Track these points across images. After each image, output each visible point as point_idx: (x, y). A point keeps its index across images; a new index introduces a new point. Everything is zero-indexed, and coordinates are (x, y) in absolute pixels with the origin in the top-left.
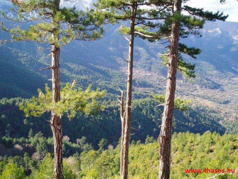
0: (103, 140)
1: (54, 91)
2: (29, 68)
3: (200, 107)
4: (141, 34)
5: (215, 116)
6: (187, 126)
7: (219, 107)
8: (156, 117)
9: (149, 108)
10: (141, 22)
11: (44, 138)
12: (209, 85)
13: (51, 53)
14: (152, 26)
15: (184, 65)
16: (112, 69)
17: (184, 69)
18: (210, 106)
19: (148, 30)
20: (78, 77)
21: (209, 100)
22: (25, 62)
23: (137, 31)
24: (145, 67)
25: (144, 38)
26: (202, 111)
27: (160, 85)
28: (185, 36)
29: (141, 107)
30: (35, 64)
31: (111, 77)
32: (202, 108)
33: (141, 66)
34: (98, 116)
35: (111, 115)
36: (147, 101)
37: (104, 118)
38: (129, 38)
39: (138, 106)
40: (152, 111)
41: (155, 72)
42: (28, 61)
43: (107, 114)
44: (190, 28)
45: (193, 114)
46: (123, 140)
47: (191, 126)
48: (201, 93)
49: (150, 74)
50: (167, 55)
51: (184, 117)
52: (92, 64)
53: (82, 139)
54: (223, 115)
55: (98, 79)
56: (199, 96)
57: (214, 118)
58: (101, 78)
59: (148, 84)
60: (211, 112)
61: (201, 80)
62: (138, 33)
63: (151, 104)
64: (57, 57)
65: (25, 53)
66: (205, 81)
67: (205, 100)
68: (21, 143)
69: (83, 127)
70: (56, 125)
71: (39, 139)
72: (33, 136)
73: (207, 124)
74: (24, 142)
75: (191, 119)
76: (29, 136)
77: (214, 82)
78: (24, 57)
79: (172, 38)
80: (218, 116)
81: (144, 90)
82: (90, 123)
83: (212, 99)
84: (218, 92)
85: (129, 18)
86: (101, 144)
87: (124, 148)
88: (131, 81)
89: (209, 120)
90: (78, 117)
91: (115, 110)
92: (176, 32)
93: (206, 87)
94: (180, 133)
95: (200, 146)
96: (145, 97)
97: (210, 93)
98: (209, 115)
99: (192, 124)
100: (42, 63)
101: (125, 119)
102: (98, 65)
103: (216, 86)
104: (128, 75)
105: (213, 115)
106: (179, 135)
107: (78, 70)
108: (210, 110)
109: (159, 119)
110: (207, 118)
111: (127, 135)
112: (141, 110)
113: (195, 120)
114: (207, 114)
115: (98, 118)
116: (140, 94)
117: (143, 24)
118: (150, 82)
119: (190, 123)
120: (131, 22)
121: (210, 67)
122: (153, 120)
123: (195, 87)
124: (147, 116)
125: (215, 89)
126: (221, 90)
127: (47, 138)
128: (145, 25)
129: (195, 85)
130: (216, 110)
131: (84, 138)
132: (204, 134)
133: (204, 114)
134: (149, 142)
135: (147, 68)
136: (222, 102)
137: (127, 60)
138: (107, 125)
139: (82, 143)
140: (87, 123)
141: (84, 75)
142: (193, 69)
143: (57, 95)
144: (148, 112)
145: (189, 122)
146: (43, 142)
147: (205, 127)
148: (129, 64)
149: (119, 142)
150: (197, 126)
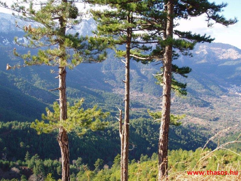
0: (99, 160)
1: (62, 110)
2: (24, 92)
3: (191, 125)
4: (135, 56)
5: (206, 133)
6: (179, 144)
7: (209, 124)
8: (149, 136)
9: (142, 127)
10: (136, 45)
11: (40, 160)
12: (199, 103)
13: (58, 76)
14: (146, 49)
15: (177, 84)
16: (105, 91)
17: (176, 87)
18: (201, 123)
19: (142, 52)
20: (72, 99)
21: (200, 118)
22: (20, 86)
23: (132, 54)
24: (137, 88)
25: (138, 60)
26: (193, 128)
27: (152, 105)
28: (175, 57)
29: (134, 127)
30: (30, 88)
31: (104, 99)
32: (193, 126)
33: (133, 87)
34: (93, 137)
35: (105, 135)
36: (140, 121)
37: (99, 139)
38: (125, 61)
39: (132, 126)
40: (145, 130)
41: (147, 93)
42: (23, 86)
43: (102, 135)
44: (181, 50)
45: (185, 132)
46: (123, 155)
47: (183, 143)
48: (191, 111)
49: (142, 95)
50: (160, 75)
51: (176, 135)
52: (86, 87)
53: (78, 159)
54: (213, 132)
55: (92, 101)
56: (189, 114)
57: (205, 135)
58: (94, 100)
59: (141, 105)
60: (202, 129)
61: (191, 99)
62: (133, 56)
63: (144, 124)
64: (63, 79)
65: (21, 77)
66: (195, 100)
67: (195, 118)
68: (18, 166)
69: (78, 148)
70: (63, 141)
71: (36, 162)
72: (30, 158)
73: (199, 141)
74: (21, 165)
75: (183, 137)
76: (25, 159)
77: (203, 101)
78: (19, 81)
79: (166, 59)
80: (209, 133)
81: (137, 110)
82: (85, 144)
83: (202, 116)
84: (207, 110)
85: (125, 42)
86: (97, 164)
87: (124, 163)
88: (128, 100)
89: (200, 137)
90: (73, 139)
91: (109, 130)
92: (169, 54)
93: (196, 106)
94: (173, 151)
95: (193, 162)
96: (137, 117)
97: (200, 111)
98: (200, 132)
99: (184, 141)
100: (37, 87)
101: (123, 136)
102: (92, 88)
103: (206, 104)
104: (126, 95)
105: (204, 132)
106: (172, 152)
107: (72, 93)
108: (201, 128)
109: (152, 138)
110: (198, 135)
111: (126, 150)
112: (135, 130)
113: (187, 138)
114: (198, 132)
115: (93, 139)
116: (133, 114)
117: (137, 47)
118: (143, 103)
119: (182, 141)
120: (127, 46)
121: (198, 86)
122: (147, 139)
123: (186, 106)
124: (140, 135)
125: (205, 108)
126: (210, 108)
127: (44, 160)
128: (139, 48)
129: (186, 104)
130: (207, 127)
131: (80, 159)
132: (197, 150)
133: (196, 132)
134: (144, 161)
135: (139, 89)
136: (212, 119)
137: (124, 81)
138: (102, 146)
139: (78, 164)
140: (83, 144)
141: (78, 97)
142: (185, 88)
143: (64, 113)
144: (142, 132)
145: (181, 139)
146: (40, 164)
147: (197, 144)
148: (126, 84)
149: (114, 162)
150: (189, 144)
